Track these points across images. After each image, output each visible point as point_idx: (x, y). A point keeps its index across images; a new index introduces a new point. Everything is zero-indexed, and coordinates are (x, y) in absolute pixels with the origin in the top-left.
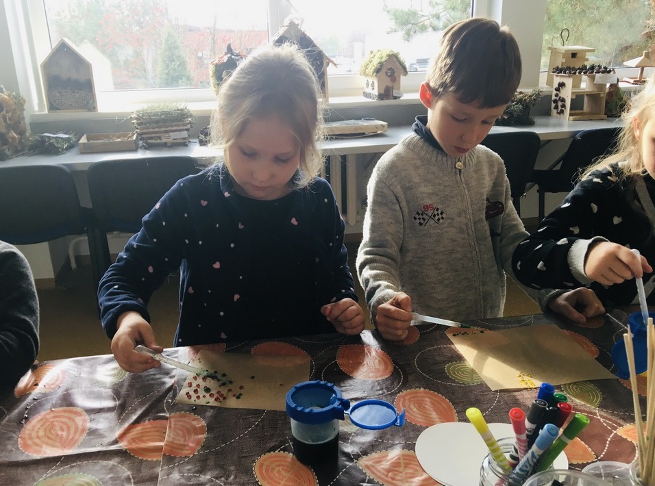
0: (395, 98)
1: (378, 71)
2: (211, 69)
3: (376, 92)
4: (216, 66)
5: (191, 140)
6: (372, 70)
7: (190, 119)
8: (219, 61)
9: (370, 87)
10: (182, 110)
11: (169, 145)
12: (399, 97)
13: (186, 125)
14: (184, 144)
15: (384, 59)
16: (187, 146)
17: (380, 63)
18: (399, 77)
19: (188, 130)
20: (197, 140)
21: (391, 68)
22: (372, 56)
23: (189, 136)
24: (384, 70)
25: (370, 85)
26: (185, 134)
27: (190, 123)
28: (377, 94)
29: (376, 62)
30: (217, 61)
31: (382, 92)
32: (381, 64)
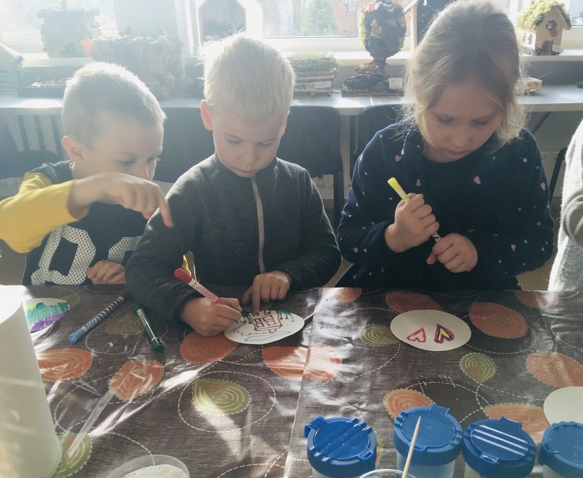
0: (554, 54)
1: (538, 23)
2: (360, 17)
3: (533, 46)
4: (367, 14)
5: (334, 91)
6: (531, 23)
7: (335, 69)
8: (370, 8)
9: (527, 41)
10: (328, 59)
11: (312, 94)
12: (558, 53)
13: (330, 75)
14: (327, 94)
15: (546, 11)
16: (329, 96)
17: (542, 14)
18: (561, 31)
19: (331, 80)
20: (339, 91)
21: (553, 21)
22: (533, 6)
23: (332, 86)
24: (545, 22)
25: (527, 38)
26: (328, 84)
27: (335, 73)
28: (534, 49)
29: (536, 13)
30: (367, 9)
31: (540, 47)
32: (542, 16)
